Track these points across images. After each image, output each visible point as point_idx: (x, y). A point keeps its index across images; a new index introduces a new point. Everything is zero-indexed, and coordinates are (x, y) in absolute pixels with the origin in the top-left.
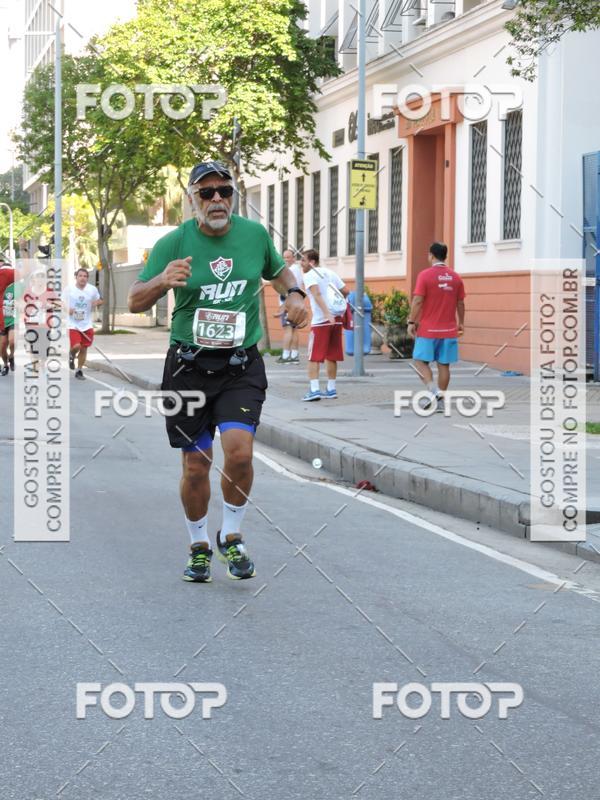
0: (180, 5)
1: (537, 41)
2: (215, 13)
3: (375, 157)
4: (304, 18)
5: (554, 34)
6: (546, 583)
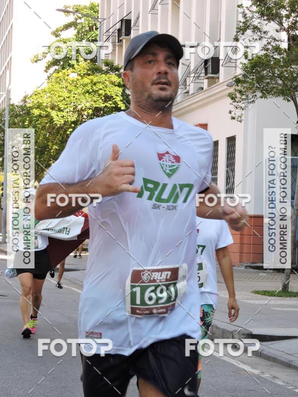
0: (68, 81)
1: (244, 103)
2: (86, 85)
5: (252, 100)
6: (246, 371)
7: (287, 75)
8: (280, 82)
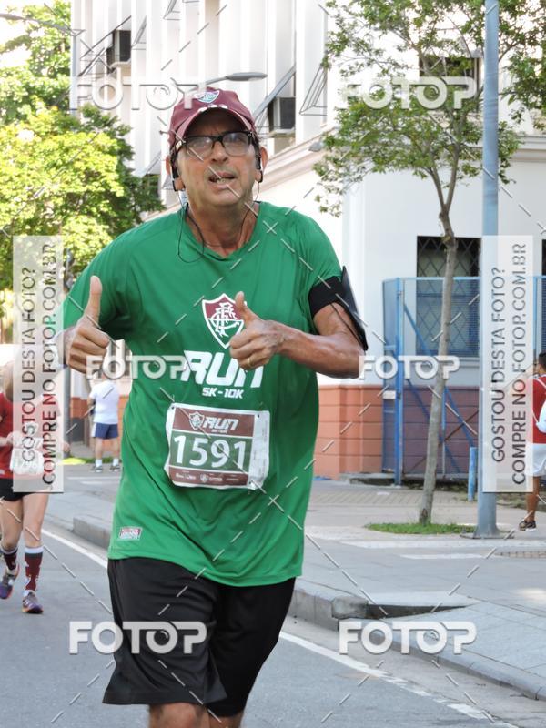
0: (18, 145)
1: (341, 182)
2: (50, 153)
4: (130, 159)
5: (357, 175)
7: (420, 130)
8: (407, 141)
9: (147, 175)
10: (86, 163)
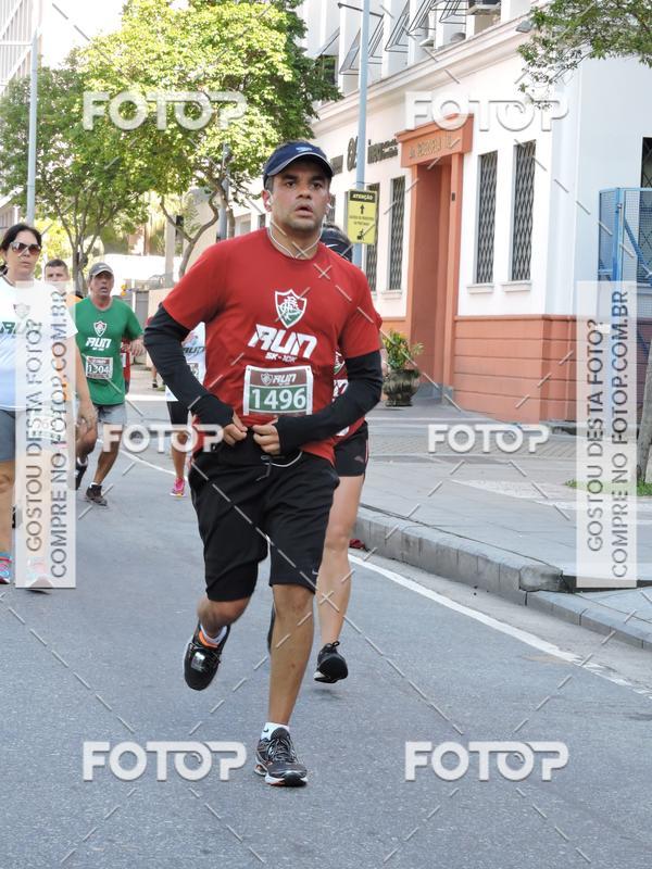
0: (168, 17)
1: (552, 68)
2: (206, 26)
3: (375, 187)
4: (302, 36)
5: (571, 61)
6: (547, 655)
8: (634, 22)
9: (321, 57)
10: (249, 39)
